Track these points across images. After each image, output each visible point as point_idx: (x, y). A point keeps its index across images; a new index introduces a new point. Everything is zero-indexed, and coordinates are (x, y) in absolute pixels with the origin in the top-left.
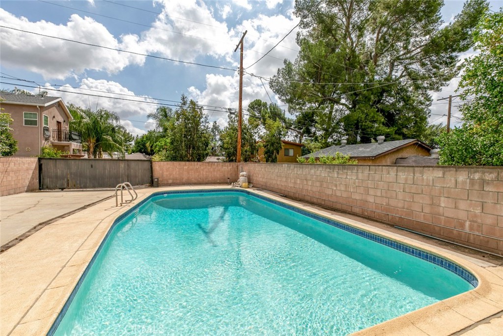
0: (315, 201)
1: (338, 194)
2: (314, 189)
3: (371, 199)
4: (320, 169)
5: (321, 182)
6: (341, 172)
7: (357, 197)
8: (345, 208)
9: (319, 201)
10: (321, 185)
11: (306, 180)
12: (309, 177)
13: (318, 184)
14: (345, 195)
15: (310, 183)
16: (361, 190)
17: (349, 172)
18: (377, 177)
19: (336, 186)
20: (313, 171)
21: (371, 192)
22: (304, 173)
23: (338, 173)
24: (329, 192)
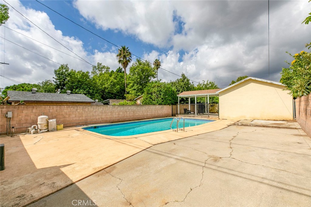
0: (131, 119)
1: (140, 114)
2: (131, 115)
3: (149, 114)
4: (133, 107)
5: (134, 112)
6: (141, 107)
7: (145, 114)
8: (142, 118)
9: (133, 119)
10: (134, 113)
11: (126, 112)
12: (127, 110)
13: (132, 113)
14: (142, 114)
15: (128, 113)
16: (146, 112)
17: (143, 107)
18: (150, 108)
19: (139, 112)
20: (129, 108)
21: (149, 112)
22: (125, 109)
23: (140, 108)
24: (137, 115)
